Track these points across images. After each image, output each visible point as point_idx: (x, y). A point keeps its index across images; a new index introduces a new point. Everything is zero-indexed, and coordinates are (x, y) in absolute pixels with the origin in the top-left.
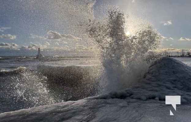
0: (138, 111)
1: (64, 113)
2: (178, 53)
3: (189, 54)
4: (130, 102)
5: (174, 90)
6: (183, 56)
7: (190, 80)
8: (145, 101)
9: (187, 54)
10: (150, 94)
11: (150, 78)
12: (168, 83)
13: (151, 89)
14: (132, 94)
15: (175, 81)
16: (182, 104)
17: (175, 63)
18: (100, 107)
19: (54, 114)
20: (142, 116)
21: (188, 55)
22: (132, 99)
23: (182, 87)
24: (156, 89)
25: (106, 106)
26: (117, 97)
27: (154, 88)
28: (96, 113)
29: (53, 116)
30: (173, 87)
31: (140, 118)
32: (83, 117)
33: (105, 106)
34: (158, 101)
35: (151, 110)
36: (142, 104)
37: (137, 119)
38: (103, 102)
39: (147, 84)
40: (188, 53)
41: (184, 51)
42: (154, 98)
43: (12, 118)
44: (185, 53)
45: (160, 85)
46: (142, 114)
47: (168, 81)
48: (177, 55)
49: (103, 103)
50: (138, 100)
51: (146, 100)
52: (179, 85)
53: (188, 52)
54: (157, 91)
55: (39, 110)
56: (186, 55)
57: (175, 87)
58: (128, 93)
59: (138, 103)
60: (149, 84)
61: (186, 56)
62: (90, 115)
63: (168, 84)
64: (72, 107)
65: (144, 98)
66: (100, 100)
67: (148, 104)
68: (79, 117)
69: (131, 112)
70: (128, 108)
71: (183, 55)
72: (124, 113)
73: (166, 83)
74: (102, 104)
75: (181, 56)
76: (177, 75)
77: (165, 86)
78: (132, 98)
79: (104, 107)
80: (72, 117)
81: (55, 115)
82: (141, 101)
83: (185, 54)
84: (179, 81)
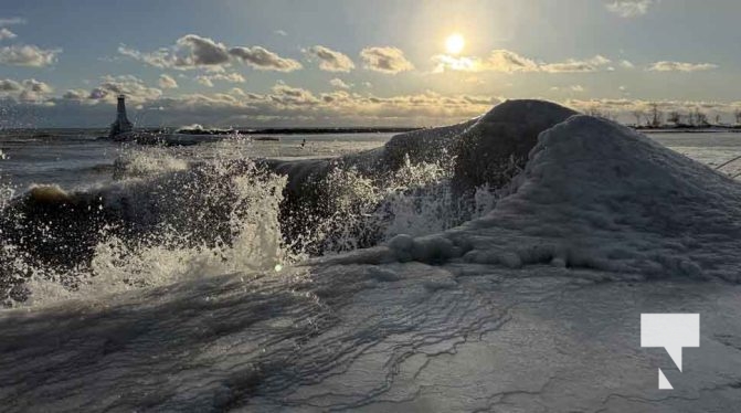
0: (490, 303)
1: (226, 309)
2: (637, 114)
3: (675, 120)
4: (462, 274)
5: (619, 230)
6: (655, 126)
7: (673, 195)
8: (515, 272)
9: (669, 120)
10: (535, 247)
12: (598, 206)
13: (539, 229)
15: (623, 199)
16: (648, 279)
18: (355, 291)
19: (187, 312)
20: (507, 317)
21: (673, 123)
22: (472, 265)
23: (646, 220)
24: (557, 227)
25: (380, 285)
26: (416, 260)
27: (548, 225)
28: (343, 310)
29: (184, 321)
30: (616, 222)
31: (498, 323)
32: (295, 322)
33: (374, 288)
34: (564, 269)
35: (540, 298)
36: (507, 280)
37: (488, 326)
38: (365, 272)
40: (671, 117)
41: (658, 108)
42: (547, 259)
43: (31, 328)
44: (661, 113)
46: (506, 312)
47: (596, 201)
48: (633, 122)
49: (367, 277)
50: (492, 266)
51: (521, 268)
53: (673, 114)
54: (557, 235)
55: (132, 302)
56: (666, 123)
57: (623, 222)
58: (455, 244)
59: (491, 276)
61: (666, 127)
62: (320, 314)
64: (254, 291)
65: (512, 258)
66: (355, 268)
67: (528, 279)
68: (281, 323)
69: (466, 304)
70: (455, 292)
71: (655, 123)
72: (443, 308)
73: (588, 209)
74: (363, 279)
75: (651, 127)
78: (472, 261)
79: (372, 291)
80: (254, 322)
81: (191, 316)
82: (500, 271)
83: (664, 121)
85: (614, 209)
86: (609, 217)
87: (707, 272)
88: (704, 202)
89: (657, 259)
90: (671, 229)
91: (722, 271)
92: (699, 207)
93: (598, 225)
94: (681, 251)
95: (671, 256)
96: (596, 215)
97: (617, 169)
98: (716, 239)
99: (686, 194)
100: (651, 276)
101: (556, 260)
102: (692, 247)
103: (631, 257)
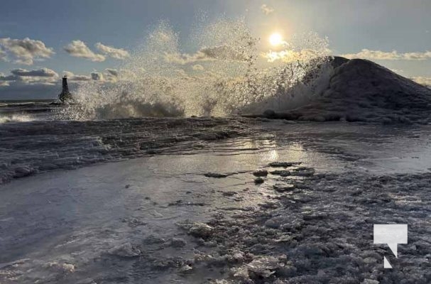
11: (332, 94)
12: (363, 99)
13: (333, 108)
14: (301, 115)
15: (375, 96)
17: (378, 68)
23: (386, 104)
24: (343, 108)
27: (337, 107)
30: (372, 104)
42: (337, 119)
45: (348, 103)
47: (362, 97)
50: (311, 121)
52: (381, 101)
54: (342, 110)
57: (375, 105)
58: (294, 114)
60: (330, 102)
63: (363, 101)
65: (321, 118)
76: (379, 87)
77: (358, 104)
78: (302, 120)
84: (383, 96)
85: (372, 100)
86: (368, 103)
87: (412, 122)
88: (415, 96)
89: (389, 117)
90: (398, 106)
91: (420, 121)
92: (412, 98)
93: (362, 106)
94: (401, 114)
95: (396, 116)
96: (360, 102)
97: (373, 83)
98: (419, 111)
99: (407, 93)
100: (386, 123)
101: (341, 119)
102: (407, 113)
103: (377, 116)
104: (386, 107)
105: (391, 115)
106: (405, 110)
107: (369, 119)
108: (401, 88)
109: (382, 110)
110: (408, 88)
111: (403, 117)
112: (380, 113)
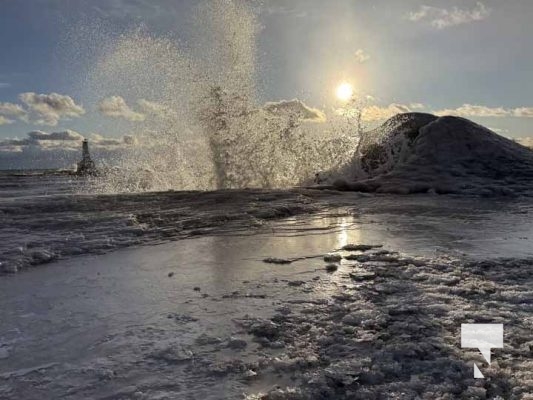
11: (418, 160)
12: (456, 165)
14: (379, 186)
15: (472, 161)
23: (485, 172)
30: (468, 173)
34: (435, 194)
39: (409, 170)
42: (424, 191)
45: (439, 171)
47: (455, 163)
52: (479, 169)
57: (471, 173)
58: (371, 185)
60: (415, 170)
63: (457, 168)
65: (404, 190)
77: (449, 171)
84: (479, 162)
85: (466, 166)
86: (462, 171)
87: (517, 194)
88: (521, 162)
89: (489, 188)
90: (499, 175)
91: (527, 192)
92: (517, 164)
93: (454, 174)
94: (504, 184)
95: (496, 187)
96: (453, 169)
97: (469, 146)
98: (526, 180)
99: (511, 158)
100: (485, 196)
101: (430, 191)
102: (510, 183)
103: (474, 187)
104: (485, 175)
105: (493, 186)
106: (509, 179)
107: (464, 191)
108: (504, 152)
109: (480, 179)
110: (512, 152)
111: (505, 188)
112: (478, 183)
